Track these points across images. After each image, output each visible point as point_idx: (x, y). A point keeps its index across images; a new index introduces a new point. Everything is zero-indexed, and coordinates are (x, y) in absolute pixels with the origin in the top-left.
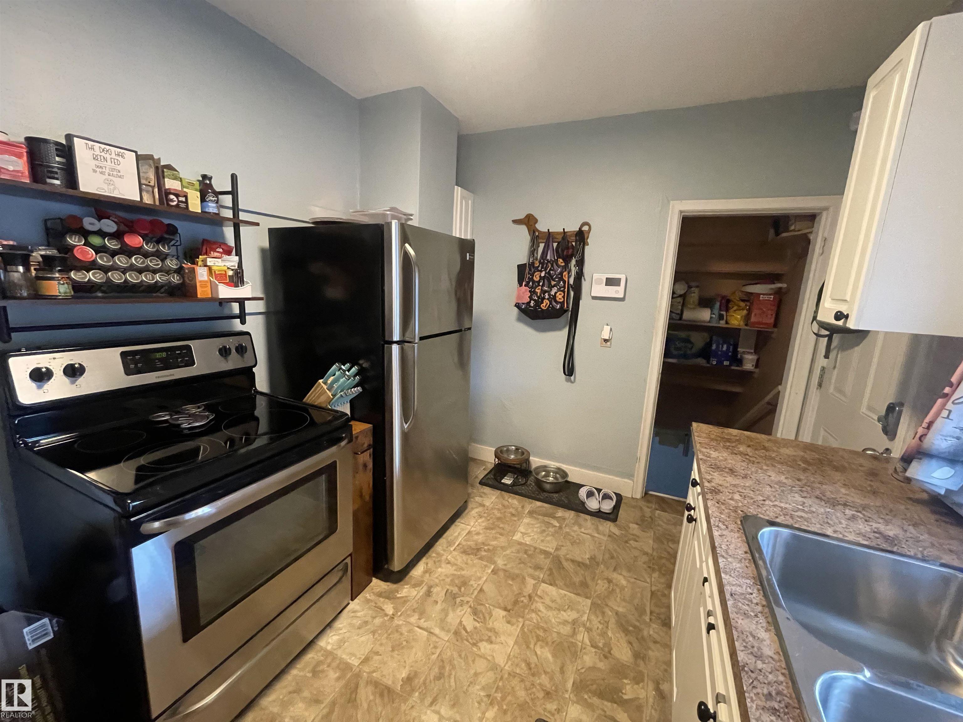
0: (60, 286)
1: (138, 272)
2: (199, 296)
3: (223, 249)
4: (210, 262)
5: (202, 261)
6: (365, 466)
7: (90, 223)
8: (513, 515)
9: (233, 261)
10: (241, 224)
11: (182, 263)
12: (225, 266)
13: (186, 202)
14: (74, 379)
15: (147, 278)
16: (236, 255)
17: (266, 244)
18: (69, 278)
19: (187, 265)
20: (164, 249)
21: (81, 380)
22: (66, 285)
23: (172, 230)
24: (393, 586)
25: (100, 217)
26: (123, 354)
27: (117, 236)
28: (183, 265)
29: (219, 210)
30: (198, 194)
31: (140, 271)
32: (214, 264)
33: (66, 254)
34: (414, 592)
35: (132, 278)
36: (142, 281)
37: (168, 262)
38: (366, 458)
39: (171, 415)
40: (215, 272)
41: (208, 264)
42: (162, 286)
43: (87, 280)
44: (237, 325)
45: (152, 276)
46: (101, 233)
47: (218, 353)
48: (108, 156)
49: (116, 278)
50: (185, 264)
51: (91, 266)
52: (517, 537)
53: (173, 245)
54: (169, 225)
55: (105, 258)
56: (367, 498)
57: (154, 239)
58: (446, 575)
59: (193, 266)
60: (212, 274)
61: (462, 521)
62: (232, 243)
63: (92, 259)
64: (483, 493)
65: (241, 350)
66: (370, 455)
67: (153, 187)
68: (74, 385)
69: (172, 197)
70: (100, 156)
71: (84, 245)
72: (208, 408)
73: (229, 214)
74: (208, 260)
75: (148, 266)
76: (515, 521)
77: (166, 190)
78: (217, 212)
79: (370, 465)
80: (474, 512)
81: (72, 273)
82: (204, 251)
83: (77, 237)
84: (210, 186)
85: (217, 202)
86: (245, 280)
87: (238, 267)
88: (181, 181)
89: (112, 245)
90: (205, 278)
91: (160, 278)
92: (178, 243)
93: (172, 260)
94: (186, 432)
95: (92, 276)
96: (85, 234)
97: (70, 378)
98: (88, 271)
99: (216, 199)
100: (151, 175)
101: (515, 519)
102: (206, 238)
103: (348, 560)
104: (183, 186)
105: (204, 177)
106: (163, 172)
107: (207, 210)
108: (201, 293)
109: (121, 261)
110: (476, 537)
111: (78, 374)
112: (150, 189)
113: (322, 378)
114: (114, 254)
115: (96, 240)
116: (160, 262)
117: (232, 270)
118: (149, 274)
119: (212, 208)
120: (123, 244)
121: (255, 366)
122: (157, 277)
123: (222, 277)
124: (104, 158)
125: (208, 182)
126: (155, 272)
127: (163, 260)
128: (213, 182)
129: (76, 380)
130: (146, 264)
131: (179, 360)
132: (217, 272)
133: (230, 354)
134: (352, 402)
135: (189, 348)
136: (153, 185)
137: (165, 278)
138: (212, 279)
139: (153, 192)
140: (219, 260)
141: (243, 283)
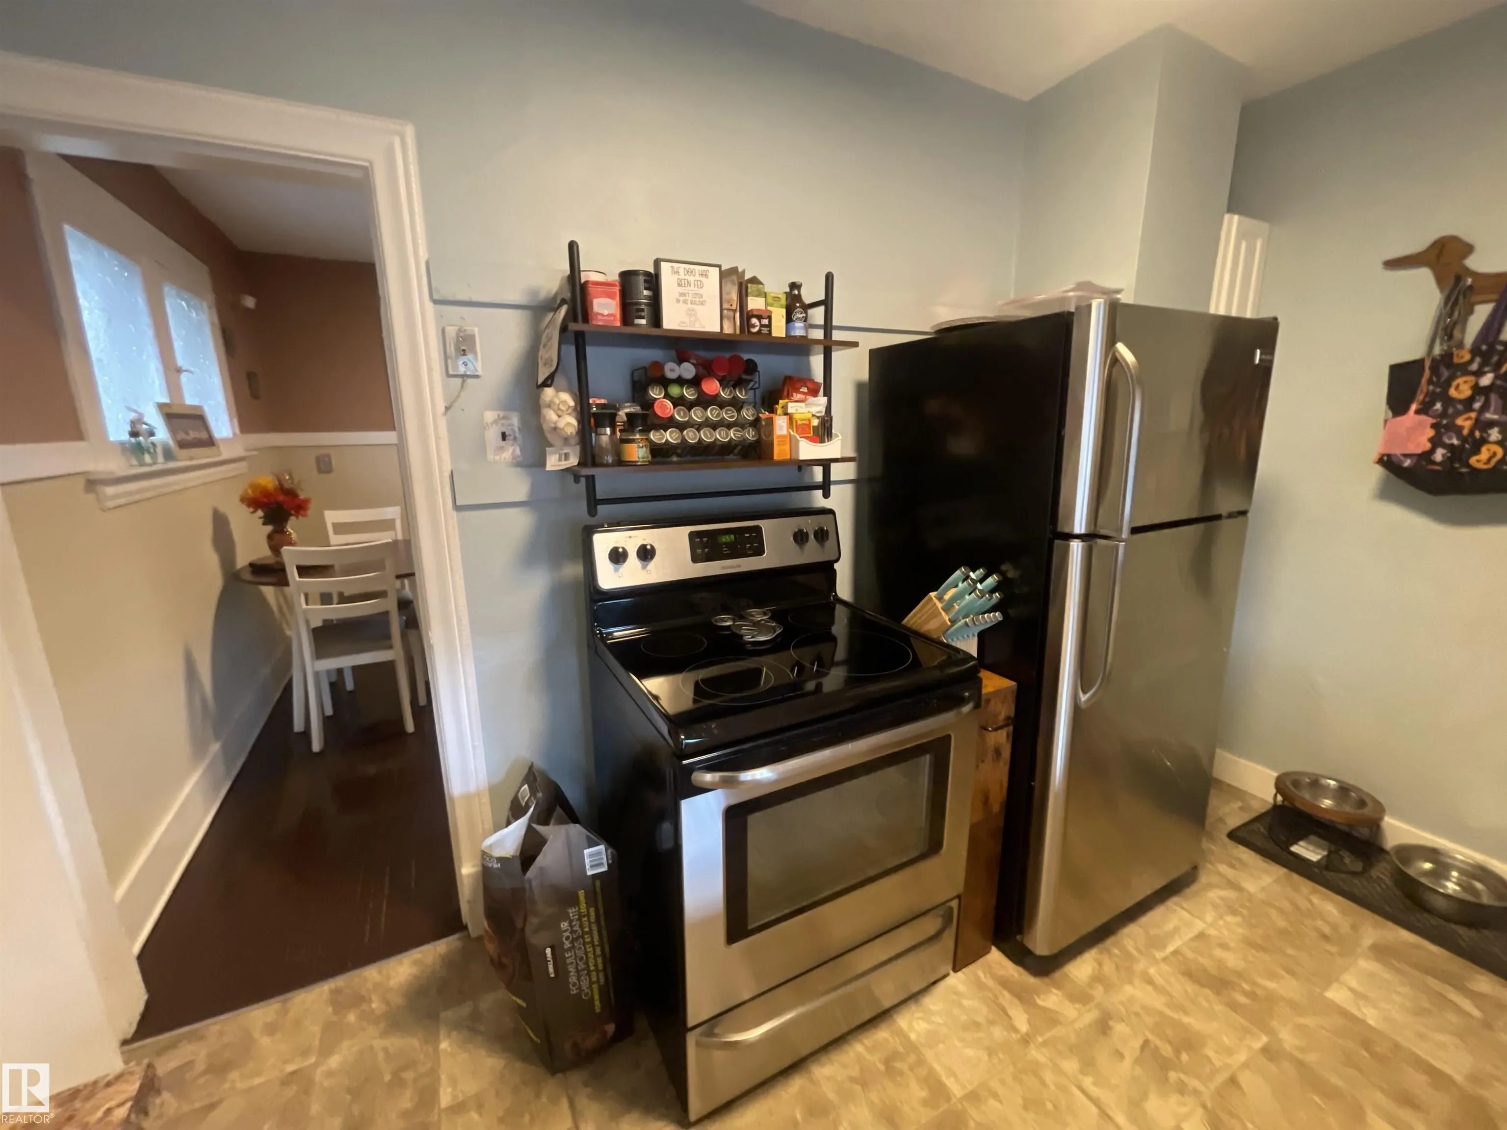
0: (640, 450)
1: (712, 429)
2: (776, 457)
3: (808, 389)
4: (792, 408)
5: (783, 407)
6: (998, 752)
7: (672, 370)
8: (1325, 937)
9: (818, 404)
10: (833, 348)
11: (759, 412)
12: (809, 412)
13: (769, 326)
14: (645, 563)
15: (721, 436)
16: (824, 395)
17: (864, 374)
18: (648, 440)
19: (765, 415)
20: (741, 395)
21: (652, 565)
22: (644, 449)
23: (751, 367)
24: (1032, 980)
25: (681, 359)
26: (692, 535)
27: (695, 382)
28: (760, 415)
29: (807, 332)
30: (784, 311)
31: (714, 426)
32: (797, 410)
33: (647, 410)
34: (1070, 1011)
35: (707, 436)
36: (716, 439)
37: (744, 412)
38: (1001, 738)
39: (734, 620)
40: (796, 421)
41: (790, 411)
42: (736, 446)
43: (664, 441)
44: (818, 499)
45: (726, 431)
46: (680, 381)
47: (792, 539)
48: (691, 279)
49: (691, 437)
50: (762, 413)
51: (668, 423)
52: (1336, 994)
53: (751, 389)
54: (749, 360)
55: (682, 412)
56: (996, 807)
57: (732, 383)
58: (1144, 1008)
59: (771, 415)
60: (793, 427)
61: (1185, 905)
62: (819, 377)
63: (669, 415)
64: (1240, 860)
65: (822, 535)
66: (1008, 735)
67: (735, 311)
68: (645, 571)
69: (754, 321)
70: (684, 279)
71: (664, 397)
72: (775, 617)
73: (818, 334)
74: (790, 405)
75: (723, 419)
76: (1331, 954)
77: (748, 312)
78: (805, 335)
79: (1006, 753)
80: (1214, 895)
81: (652, 433)
82: (785, 393)
83: (658, 387)
84: (799, 298)
85: (805, 321)
86: (833, 431)
87: (826, 412)
88: (765, 297)
89: (689, 394)
90: (784, 432)
91: (734, 434)
92: (757, 386)
93: (748, 410)
94: (749, 647)
95: (670, 436)
96: (665, 383)
97: (643, 562)
98: (665, 431)
99: (804, 315)
100: (734, 296)
101: (1334, 949)
102: (789, 373)
103: (954, 904)
104: (767, 304)
105: (794, 286)
106: (747, 288)
107: (793, 334)
108: (780, 452)
109: (697, 415)
110: (1218, 953)
111: (649, 557)
112: (731, 313)
113: (936, 590)
114: (690, 406)
115: (675, 390)
116: (735, 414)
117: (818, 417)
118: (723, 430)
119: (798, 329)
120: (701, 393)
121: (837, 560)
122: (732, 434)
123: (803, 429)
124: (688, 282)
125: (796, 292)
126: (729, 426)
127: (739, 411)
128: (803, 292)
129: (647, 565)
130: (721, 416)
131: (748, 546)
132: (799, 422)
133: (807, 541)
134: (982, 636)
135: (758, 529)
136: (735, 308)
137: (739, 434)
138: (792, 433)
139: (734, 318)
140: (802, 404)
141: (831, 437)
